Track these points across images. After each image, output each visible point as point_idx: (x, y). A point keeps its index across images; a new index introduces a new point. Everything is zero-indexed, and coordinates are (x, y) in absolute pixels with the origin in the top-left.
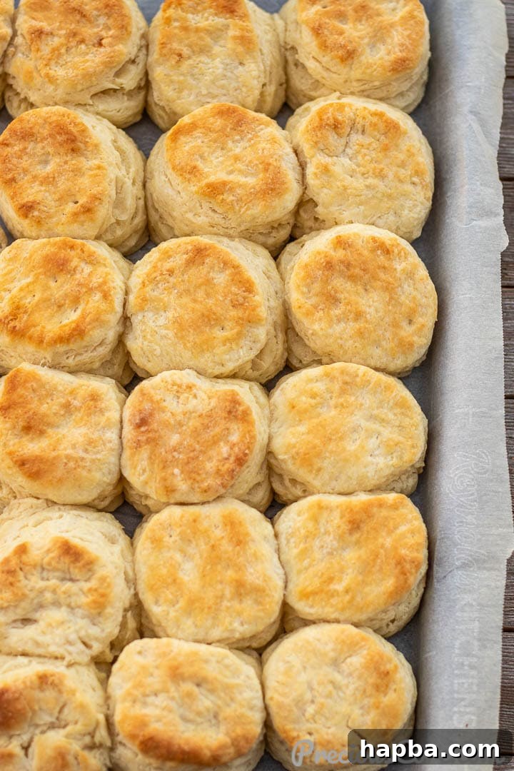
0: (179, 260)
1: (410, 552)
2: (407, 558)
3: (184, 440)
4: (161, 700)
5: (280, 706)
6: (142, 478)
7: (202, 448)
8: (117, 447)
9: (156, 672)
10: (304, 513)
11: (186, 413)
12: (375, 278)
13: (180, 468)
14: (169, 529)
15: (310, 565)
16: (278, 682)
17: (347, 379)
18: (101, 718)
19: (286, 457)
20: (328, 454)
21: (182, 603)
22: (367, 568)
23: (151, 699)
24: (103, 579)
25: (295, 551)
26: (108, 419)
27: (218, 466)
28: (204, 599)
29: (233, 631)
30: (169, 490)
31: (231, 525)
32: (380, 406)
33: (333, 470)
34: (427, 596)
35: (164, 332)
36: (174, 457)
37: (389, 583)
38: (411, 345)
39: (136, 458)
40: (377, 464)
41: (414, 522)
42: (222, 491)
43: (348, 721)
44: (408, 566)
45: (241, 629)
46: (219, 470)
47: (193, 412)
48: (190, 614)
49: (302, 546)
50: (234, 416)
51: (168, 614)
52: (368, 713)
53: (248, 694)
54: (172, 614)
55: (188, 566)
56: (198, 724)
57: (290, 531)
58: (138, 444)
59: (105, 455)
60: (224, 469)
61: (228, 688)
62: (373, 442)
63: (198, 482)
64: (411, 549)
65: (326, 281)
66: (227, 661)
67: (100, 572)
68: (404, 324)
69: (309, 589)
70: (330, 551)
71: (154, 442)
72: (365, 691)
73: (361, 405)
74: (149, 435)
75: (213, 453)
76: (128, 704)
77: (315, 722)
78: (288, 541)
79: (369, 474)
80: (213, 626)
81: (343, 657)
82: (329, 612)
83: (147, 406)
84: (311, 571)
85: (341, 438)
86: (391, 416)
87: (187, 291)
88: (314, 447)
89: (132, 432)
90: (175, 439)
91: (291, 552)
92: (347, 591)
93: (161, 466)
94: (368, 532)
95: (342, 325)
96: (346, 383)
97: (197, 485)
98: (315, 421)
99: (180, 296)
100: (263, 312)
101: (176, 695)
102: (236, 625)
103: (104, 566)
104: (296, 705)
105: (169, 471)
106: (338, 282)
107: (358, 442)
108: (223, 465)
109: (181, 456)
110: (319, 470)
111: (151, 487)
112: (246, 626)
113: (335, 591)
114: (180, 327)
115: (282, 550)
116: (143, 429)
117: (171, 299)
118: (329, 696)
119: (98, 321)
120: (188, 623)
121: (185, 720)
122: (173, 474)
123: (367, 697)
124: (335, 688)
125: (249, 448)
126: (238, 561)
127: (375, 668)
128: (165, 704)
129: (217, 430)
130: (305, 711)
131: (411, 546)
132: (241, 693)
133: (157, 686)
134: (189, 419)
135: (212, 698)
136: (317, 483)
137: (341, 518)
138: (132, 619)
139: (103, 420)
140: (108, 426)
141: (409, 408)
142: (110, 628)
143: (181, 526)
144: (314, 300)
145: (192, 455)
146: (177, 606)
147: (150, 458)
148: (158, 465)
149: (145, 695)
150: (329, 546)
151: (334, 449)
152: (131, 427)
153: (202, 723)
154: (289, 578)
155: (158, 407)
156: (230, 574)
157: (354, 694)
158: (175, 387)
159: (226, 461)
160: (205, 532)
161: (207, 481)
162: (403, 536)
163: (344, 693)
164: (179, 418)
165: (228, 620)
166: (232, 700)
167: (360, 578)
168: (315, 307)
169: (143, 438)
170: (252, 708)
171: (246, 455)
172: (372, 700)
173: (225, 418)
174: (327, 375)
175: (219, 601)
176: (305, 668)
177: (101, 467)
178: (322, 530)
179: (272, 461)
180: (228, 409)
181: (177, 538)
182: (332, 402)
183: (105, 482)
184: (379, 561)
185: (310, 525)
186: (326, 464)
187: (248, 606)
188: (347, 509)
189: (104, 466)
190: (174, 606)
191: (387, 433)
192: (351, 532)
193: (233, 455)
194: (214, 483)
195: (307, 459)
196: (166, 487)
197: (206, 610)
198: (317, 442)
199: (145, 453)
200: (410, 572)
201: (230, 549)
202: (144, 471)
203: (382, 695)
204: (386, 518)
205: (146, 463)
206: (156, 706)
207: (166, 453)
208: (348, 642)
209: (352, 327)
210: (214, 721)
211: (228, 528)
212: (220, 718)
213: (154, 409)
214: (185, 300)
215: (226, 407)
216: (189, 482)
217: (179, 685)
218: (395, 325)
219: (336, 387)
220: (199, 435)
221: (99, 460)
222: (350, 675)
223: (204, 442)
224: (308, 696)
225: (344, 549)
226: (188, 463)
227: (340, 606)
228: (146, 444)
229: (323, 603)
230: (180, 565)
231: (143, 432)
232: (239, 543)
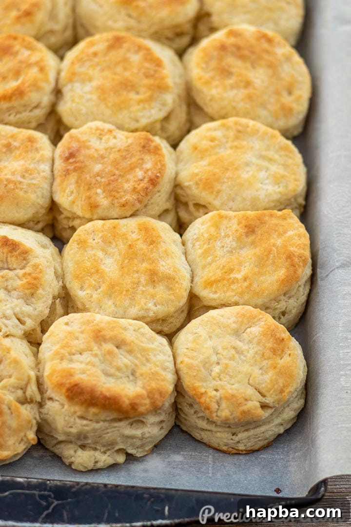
0: (101, 47)
1: (298, 249)
2: (295, 254)
3: (106, 168)
4: (86, 357)
5: (190, 367)
6: (70, 198)
7: (120, 173)
8: (49, 177)
9: (81, 336)
10: (207, 222)
11: (108, 148)
12: (260, 58)
13: (102, 188)
14: (93, 234)
15: (213, 261)
16: (187, 349)
17: (240, 128)
18: (32, 374)
19: (191, 183)
20: (225, 180)
21: (104, 287)
22: (261, 262)
23: (76, 357)
24: (36, 266)
25: (200, 251)
26: (42, 155)
27: (134, 185)
28: (123, 284)
29: (147, 310)
30: (93, 206)
31: (146, 230)
32: (268, 148)
33: (230, 193)
34: (312, 295)
35: (89, 96)
36: (97, 180)
37: (282, 273)
38: (291, 110)
39: (65, 184)
40: (267, 190)
41: (300, 229)
42: (138, 206)
43: (249, 380)
44: (296, 260)
45: (155, 309)
46: (135, 188)
47: (114, 148)
48: (110, 296)
49: (206, 246)
50: (147, 150)
51: (91, 297)
52: (266, 373)
53: (161, 357)
54: (95, 296)
55: (109, 261)
56: (118, 378)
57: (195, 237)
58: (67, 173)
59: (39, 181)
60: (139, 187)
61: (144, 351)
62: (262, 175)
63: (117, 198)
64: (298, 247)
65: (221, 59)
66: (142, 330)
67: (34, 261)
68: (285, 94)
69: (213, 278)
70: (230, 250)
71: (80, 169)
72: (263, 355)
73: (252, 148)
74: (76, 165)
75: (130, 177)
76: (56, 361)
77: (220, 380)
78: (194, 245)
79: (261, 197)
80: (131, 305)
81: (243, 328)
82: (230, 295)
83: (75, 145)
84: (214, 265)
85: (236, 169)
86: (277, 157)
87: (109, 68)
88: (214, 174)
89: (63, 164)
90: (98, 167)
91: (196, 252)
92: (245, 279)
93: (86, 188)
94: (261, 235)
95: (235, 92)
96: (239, 131)
97: (116, 201)
98: (214, 158)
99: (102, 70)
100: (170, 82)
101: (99, 353)
102: (151, 305)
103: (37, 257)
104: (204, 366)
105: (93, 191)
106: (231, 61)
107: (251, 173)
108: (138, 185)
109: (103, 180)
110: (219, 192)
111: (77, 206)
112: (159, 307)
113: (235, 278)
114: (102, 92)
115: (188, 253)
116: (71, 160)
117: (96, 73)
118: (232, 358)
119: (35, 86)
120: (109, 304)
121: (107, 375)
122: (97, 193)
123: (265, 359)
124: (237, 352)
125: (160, 172)
126: (151, 256)
127: (272, 336)
128: (89, 359)
129: (134, 160)
130: (211, 371)
131: (298, 245)
132: (155, 355)
133: (82, 346)
134: (110, 153)
135: (130, 357)
136: (217, 203)
137: (238, 225)
138: (60, 306)
139: (38, 156)
140: (42, 160)
141: (291, 152)
142: (41, 307)
143: (102, 231)
144: (211, 74)
145: (112, 178)
146: (99, 290)
147: (77, 182)
148: (84, 187)
149: (72, 354)
150: (229, 246)
151: (231, 176)
152: (62, 160)
153: (121, 378)
154: (195, 273)
155: (84, 145)
156: (145, 265)
157: (254, 357)
158: (98, 132)
159: (141, 182)
160: (123, 235)
161: (125, 198)
162: (291, 238)
163: (245, 356)
164: (101, 152)
165: (143, 301)
166: (148, 360)
167: (256, 269)
168: (213, 78)
169: (71, 167)
170: (165, 369)
171: (157, 177)
172: (270, 362)
173: (140, 151)
174: (223, 125)
175: (135, 286)
176: (210, 337)
177: (36, 190)
178: (223, 234)
179: (179, 191)
180: (142, 144)
181: (100, 240)
182: (229, 145)
183: (39, 204)
184: (272, 256)
185: (213, 231)
186: (224, 187)
187: (161, 291)
188: (243, 217)
189: (38, 190)
190: (96, 290)
191: (274, 168)
192: (247, 234)
193: (147, 177)
194: (131, 198)
195: (208, 184)
196: (90, 204)
197: (124, 292)
198: (217, 170)
199: (72, 178)
200: (298, 265)
201: (145, 247)
202: (72, 192)
203: (278, 358)
204: (276, 225)
205: (74, 186)
206: (81, 362)
207: (91, 177)
208: (248, 315)
209: (242, 93)
210: (131, 378)
211: (143, 232)
212: (138, 374)
213: (80, 147)
214: (107, 73)
215: (141, 143)
216: (110, 199)
217: (101, 345)
218: (277, 93)
219: (231, 134)
220: (118, 164)
221: (34, 184)
222: (250, 342)
223: (123, 168)
224: (214, 358)
225: (241, 248)
226: (109, 184)
227: (240, 290)
228: (74, 172)
229: (225, 289)
230: (102, 260)
231: (71, 163)
232: (152, 242)
